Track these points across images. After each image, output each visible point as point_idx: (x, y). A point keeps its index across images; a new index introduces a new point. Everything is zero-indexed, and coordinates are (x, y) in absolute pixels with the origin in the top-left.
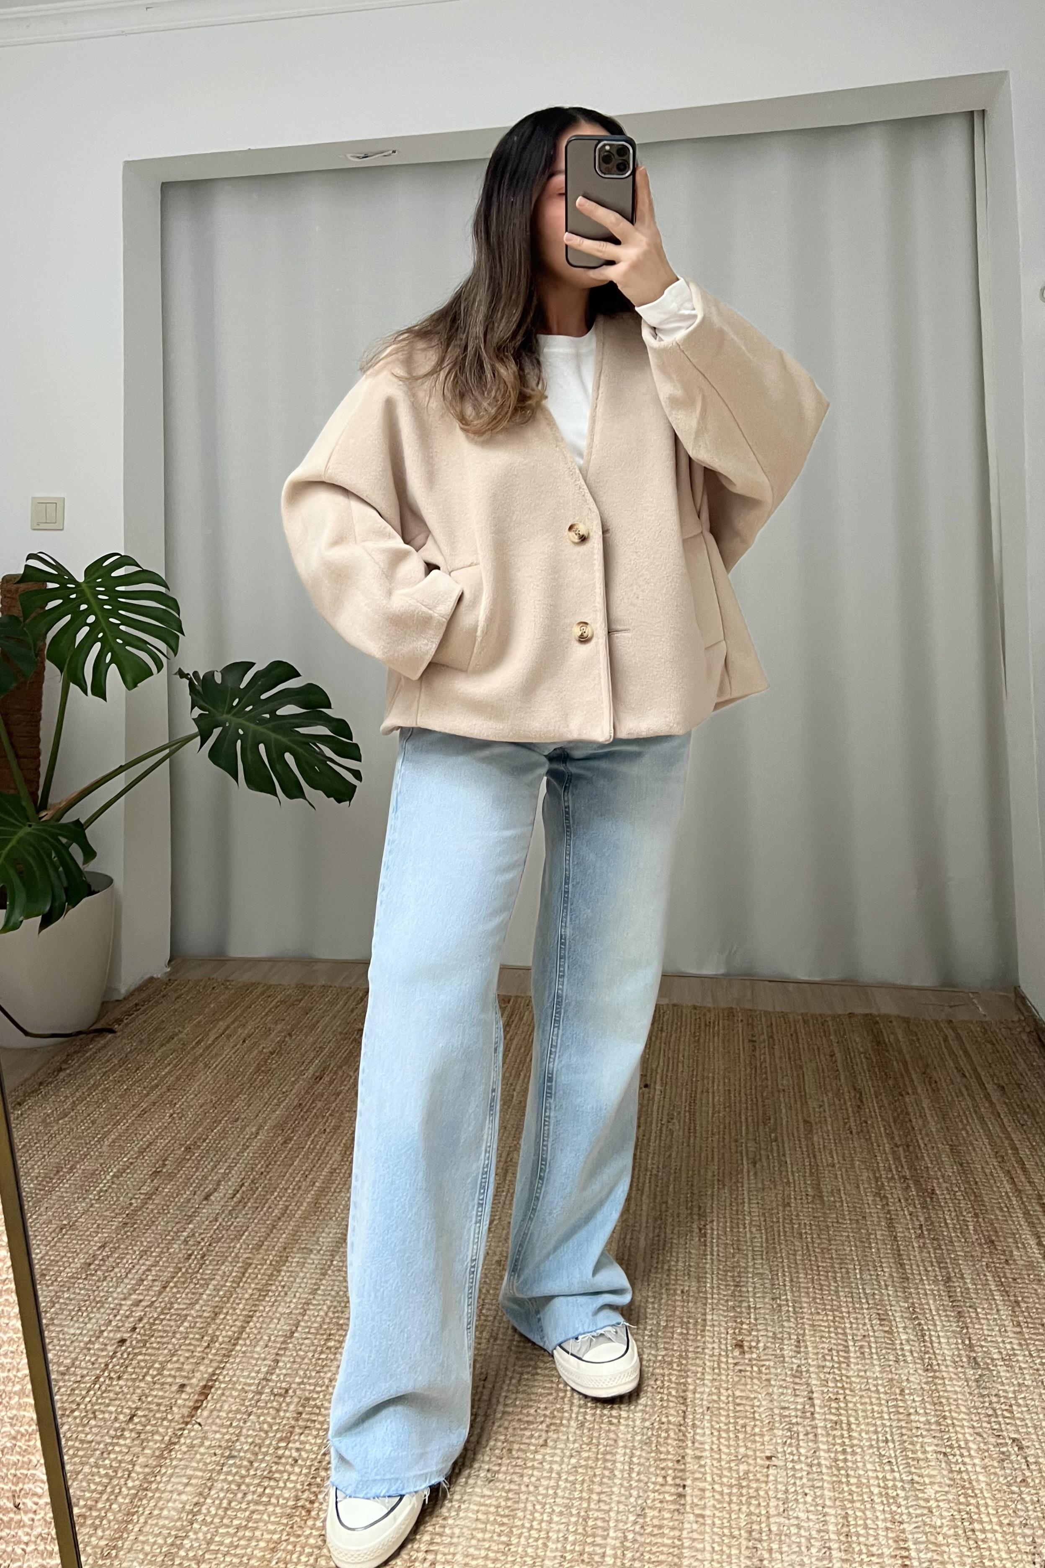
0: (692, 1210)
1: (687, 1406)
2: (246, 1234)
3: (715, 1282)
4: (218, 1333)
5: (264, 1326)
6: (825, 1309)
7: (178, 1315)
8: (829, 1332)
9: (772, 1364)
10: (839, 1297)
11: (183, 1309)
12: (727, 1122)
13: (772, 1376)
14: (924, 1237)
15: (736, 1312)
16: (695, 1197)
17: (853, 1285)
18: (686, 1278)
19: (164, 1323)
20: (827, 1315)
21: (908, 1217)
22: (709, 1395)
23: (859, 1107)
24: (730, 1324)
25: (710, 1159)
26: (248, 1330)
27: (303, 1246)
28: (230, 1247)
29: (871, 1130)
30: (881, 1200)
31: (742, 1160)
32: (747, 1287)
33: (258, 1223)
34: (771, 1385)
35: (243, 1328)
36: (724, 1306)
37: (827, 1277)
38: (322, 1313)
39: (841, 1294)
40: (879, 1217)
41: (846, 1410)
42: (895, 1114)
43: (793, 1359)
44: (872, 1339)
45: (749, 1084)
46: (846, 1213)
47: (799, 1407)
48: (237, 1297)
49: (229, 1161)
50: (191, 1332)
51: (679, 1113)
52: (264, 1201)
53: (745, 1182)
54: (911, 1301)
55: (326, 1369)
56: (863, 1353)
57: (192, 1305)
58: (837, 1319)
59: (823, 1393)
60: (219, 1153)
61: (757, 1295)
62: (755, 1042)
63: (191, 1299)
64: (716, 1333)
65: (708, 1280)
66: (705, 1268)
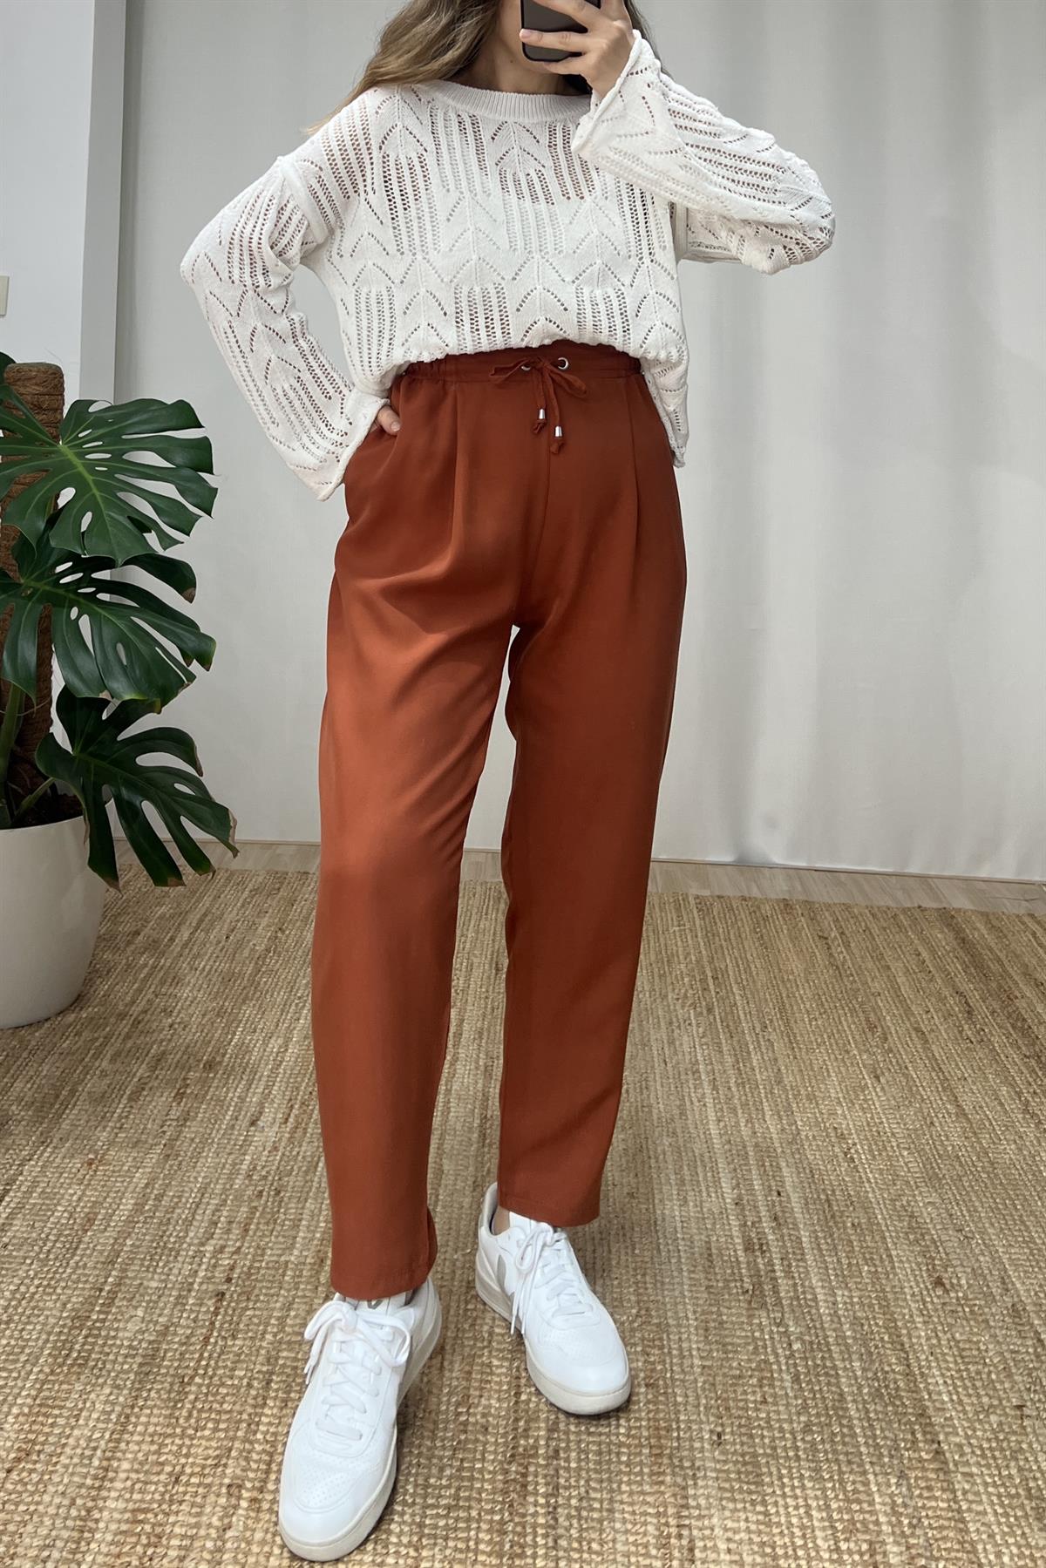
0: (828, 1131)
1: (906, 1353)
3: (884, 1213)
6: (1017, 1241)
7: (277, 1262)
8: (1031, 1266)
9: (982, 1303)
10: (1026, 1227)
11: (279, 1255)
12: (829, 1030)
13: (988, 1316)
15: (920, 1246)
16: (826, 1116)
18: (851, 1209)
19: (262, 1271)
20: (1021, 1247)
22: (926, 1339)
23: (968, 1013)
24: (919, 1260)
25: (825, 1073)
28: (307, 1182)
29: (991, 1039)
31: (861, 1072)
32: (923, 1218)
34: (991, 1327)
36: (904, 1239)
37: (1005, 1205)
42: (1011, 1021)
43: (1005, 1298)
45: (837, 987)
46: (999, 1132)
47: (1031, 1350)
49: (264, 1079)
51: (771, 1021)
53: (874, 1098)
57: (288, 1249)
60: (248, 1070)
61: (938, 1227)
62: (826, 938)
63: (283, 1243)
64: (909, 1270)
65: (877, 1212)
66: (867, 1197)
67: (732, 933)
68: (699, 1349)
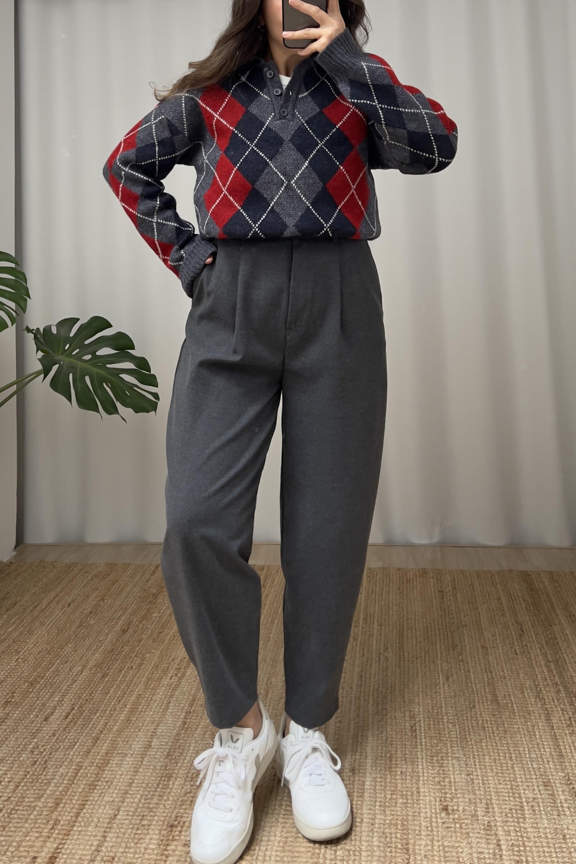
0: (404, 713)
1: (409, 855)
2: (78, 744)
3: (424, 764)
4: (59, 818)
5: (95, 811)
6: (505, 780)
7: (29, 806)
8: (509, 796)
9: (469, 821)
10: (514, 771)
11: (32, 802)
12: (427, 649)
13: (470, 830)
14: (572, 726)
15: (441, 785)
16: (407, 704)
17: (524, 762)
18: (404, 762)
19: (19, 812)
20: (506, 784)
21: (560, 712)
22: (425, 846)
23: (520, 635)
24: (437, 794)
25: (415, 676)
26: (82, 815)
27: (120, 752)
28: (65, 755)
29: (531, 651)
30: (540, 701)
31: (439, 676)
32: (448, 767)
33: (86, 735)
34: (469, 837)
35: (80, 813)
36: (432, 781)
37: (505, 757)
38: (136, 800)
39: (516, 769)
40: (539, 713)
41: (525, 852)
42: (547, 639)
43: (485, 818)
44: (540, 800)
45: (440, 622)
46: (516, 711)
47: (491, 851)
48: (73, 791)
49: (62, 691)
50: (39, 819)
51: (392, 645)
52: (90, 720)
53: (442, 691)
54: (566, 772)
55: (141, 841)
56: (534, 811)
57: (39, 798)
58: (514, 787)
59: (507, 840)
60: (54, 686)
61: (456, 773)
62: (442, 592)
63: (39, 793)
64: (427, 801)
65: (420, 764)
66: (417, 755)
67: (385, 589)
68: (276, 855)
